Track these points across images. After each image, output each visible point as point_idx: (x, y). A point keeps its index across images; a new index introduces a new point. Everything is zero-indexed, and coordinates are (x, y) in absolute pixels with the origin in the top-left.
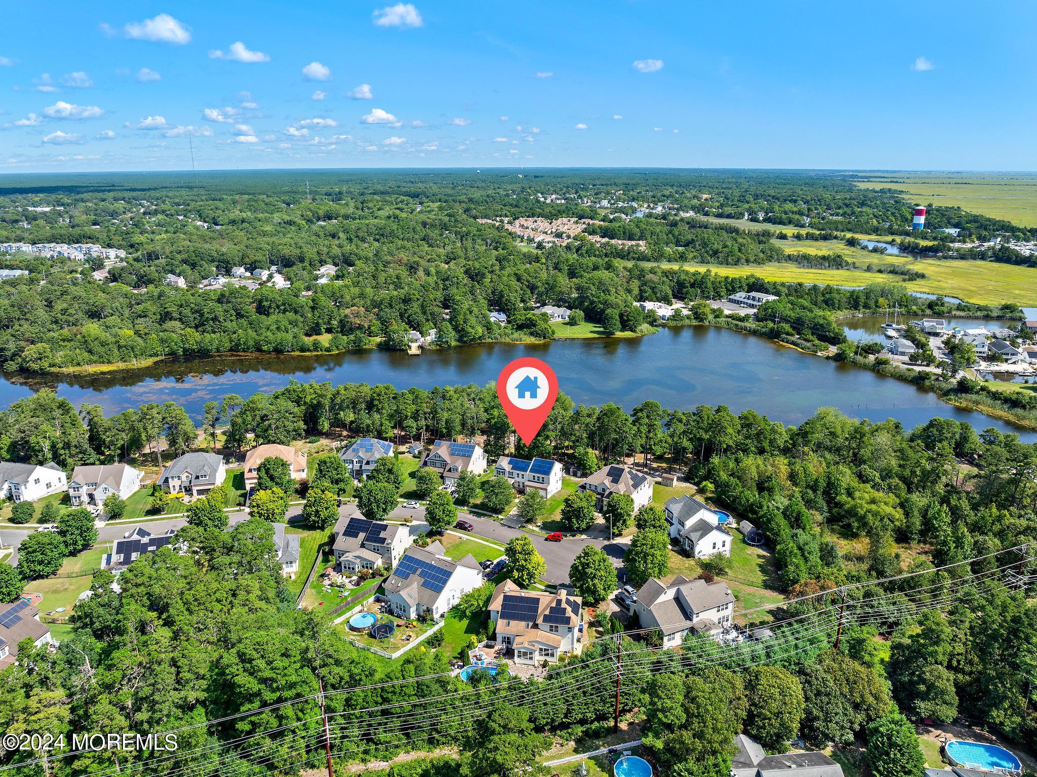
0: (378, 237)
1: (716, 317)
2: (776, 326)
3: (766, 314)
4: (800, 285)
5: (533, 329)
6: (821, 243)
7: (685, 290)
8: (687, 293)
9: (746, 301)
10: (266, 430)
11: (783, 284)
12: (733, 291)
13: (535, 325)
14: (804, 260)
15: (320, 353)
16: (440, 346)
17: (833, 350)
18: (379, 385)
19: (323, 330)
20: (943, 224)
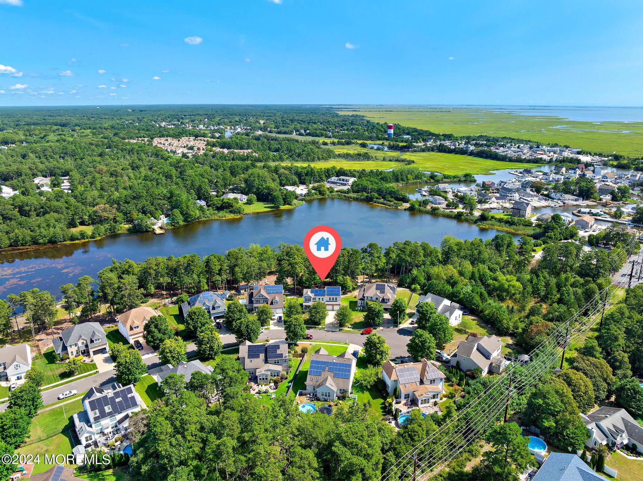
0: (62, 155)
1: (331, 192)
2: (369, 195)
3: (356, 188)
4: (364, 170)
5: (231, 209)
6: (346, 146)
7: (302, 178)
8: (304, 179)
9: (339, 181)
10: (121, 299)
11: (355, 171)
12: (328, 176)
13: (232, 206)
14: (347, 156)
15: (87, 240)
16: (174, 226)
17: (407, 205)
18: (186, 255)
19: (78, 224)
20: (401, 133)
